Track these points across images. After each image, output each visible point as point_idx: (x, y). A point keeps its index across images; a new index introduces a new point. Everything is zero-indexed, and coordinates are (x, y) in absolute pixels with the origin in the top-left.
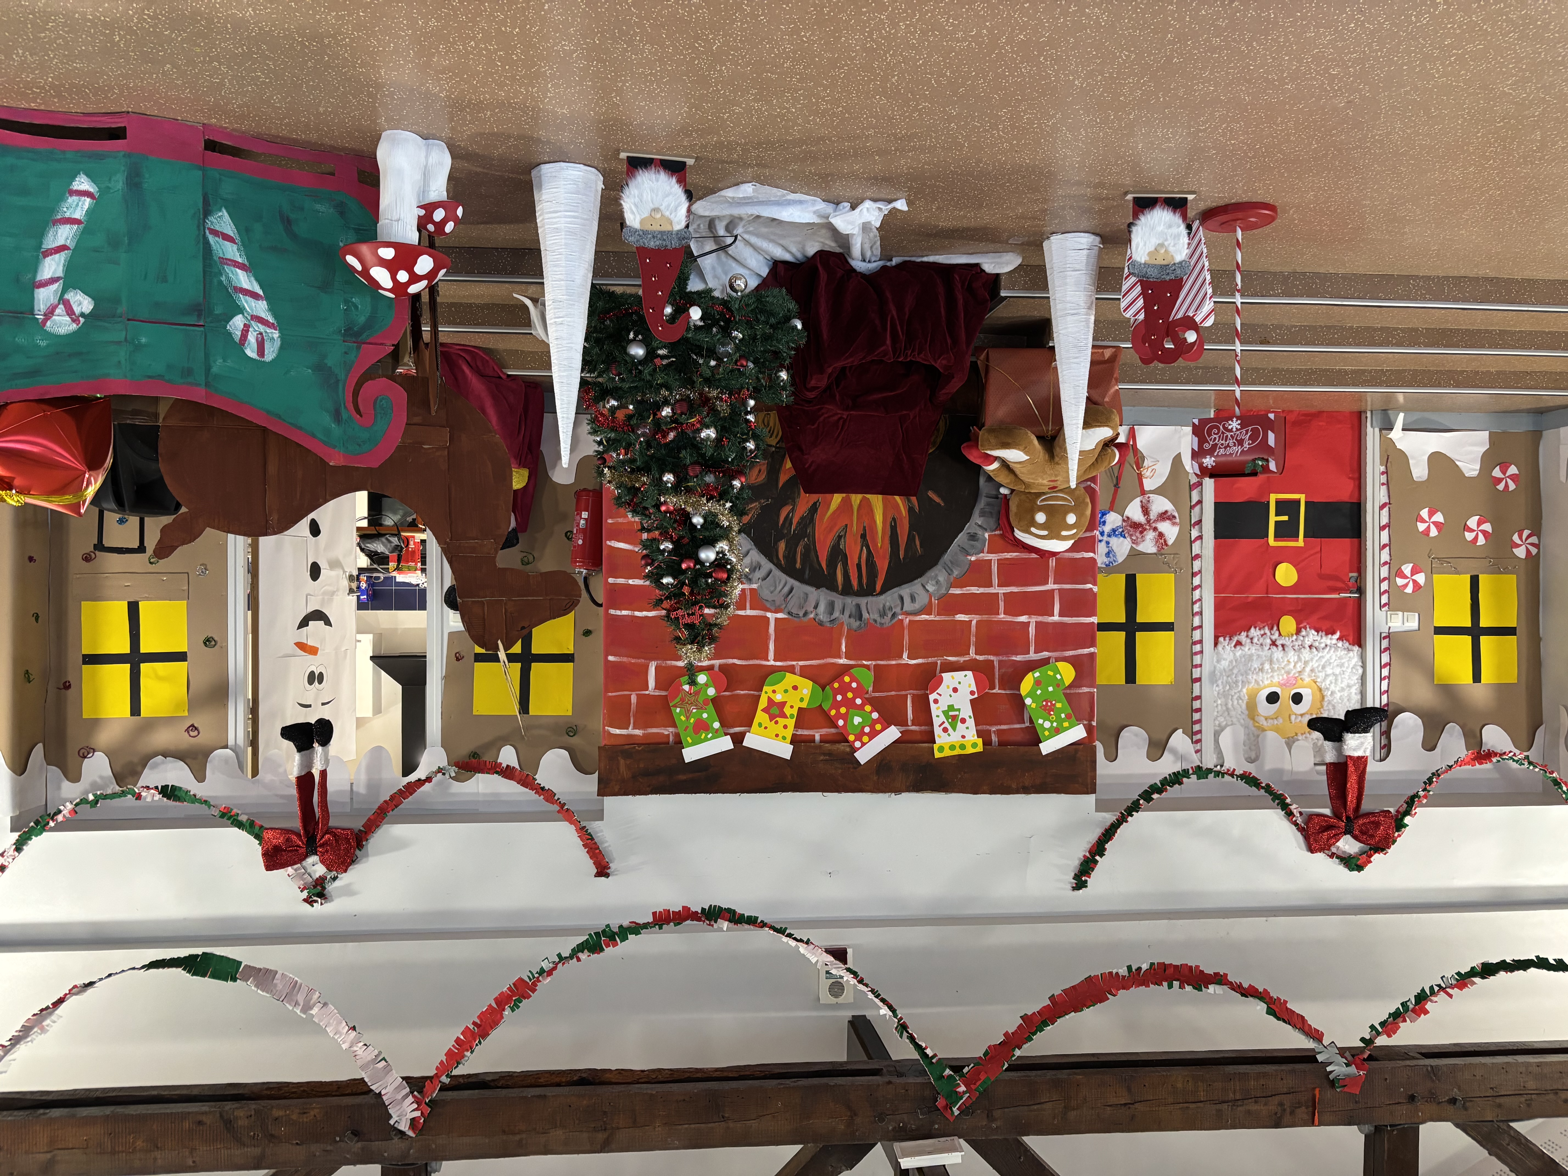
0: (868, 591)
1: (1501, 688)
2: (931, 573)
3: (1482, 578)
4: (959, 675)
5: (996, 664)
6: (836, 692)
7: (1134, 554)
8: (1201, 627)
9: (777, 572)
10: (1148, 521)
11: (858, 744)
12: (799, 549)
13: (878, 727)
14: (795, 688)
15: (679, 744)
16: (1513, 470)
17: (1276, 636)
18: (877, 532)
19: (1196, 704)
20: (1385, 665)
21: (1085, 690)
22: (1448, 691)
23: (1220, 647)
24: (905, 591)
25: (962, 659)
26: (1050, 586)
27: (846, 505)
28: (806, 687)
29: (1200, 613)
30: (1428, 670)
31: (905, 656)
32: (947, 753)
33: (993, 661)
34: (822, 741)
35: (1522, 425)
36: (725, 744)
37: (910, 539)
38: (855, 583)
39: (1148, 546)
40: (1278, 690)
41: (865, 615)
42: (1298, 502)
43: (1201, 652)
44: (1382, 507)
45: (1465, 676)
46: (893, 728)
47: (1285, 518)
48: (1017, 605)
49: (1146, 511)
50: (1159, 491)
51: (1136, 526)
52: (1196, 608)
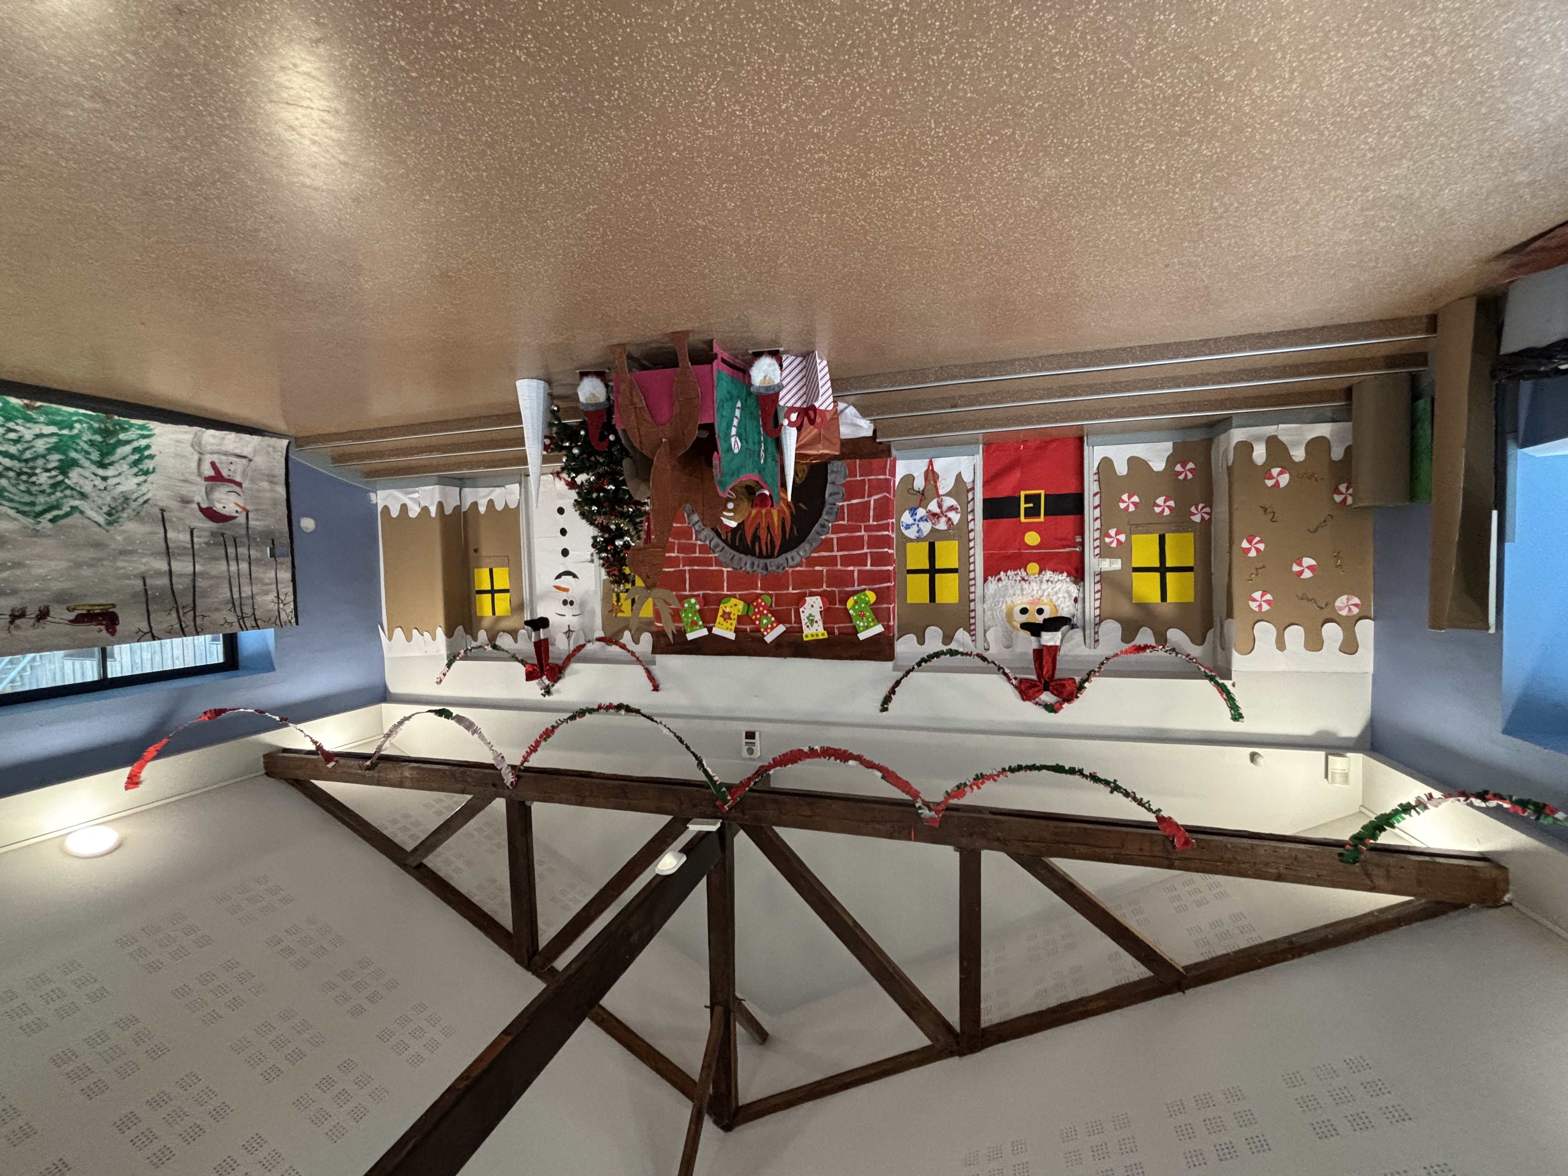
0: (771, 556)
1: (1181, 606)
2: (802, 545)
3: (1167, 535)
4: (814, 598)
5: (837, 592)
6: (755, 607)
7: (933, 530)
8: (974, 570)
9: (727, 548)
10: (942, 512)
11: (765, 633)
13: (775, 625)
14: (736, 605)
15: (685, 632)
16: (1191, 465)
17: (1024, 574)
18: (775, 525)
19: (972, 614)
20: (1098, 592)
21: (885, 606)
22: (1144, 607)
23: (989, 582)
24: (789, 555)
25: (819, 590)
26: (865, 550)
27: (759, 513)
28: (741, 605)
29: (974, 563)
30: (1128, 593)
31: (791, 588)
32: (810, 638)
33: (835, 591)
34: (751, 631)
35: (1197, 436)
36: (704, 632)
37: (792, 528)
38: (764, 552)
39: (942, 525)
40: (1028, 607)
41: (769, 568)
42: (1039, 495)
43: (975, 585)
44: (1095, 495)
45: (1156, 598)
46: (781, 626)
47: (1031, 505)
48: (846, 561)
49: (940, 506)
50: (948, 494)
51: (934, 515)
52: (972, 560)
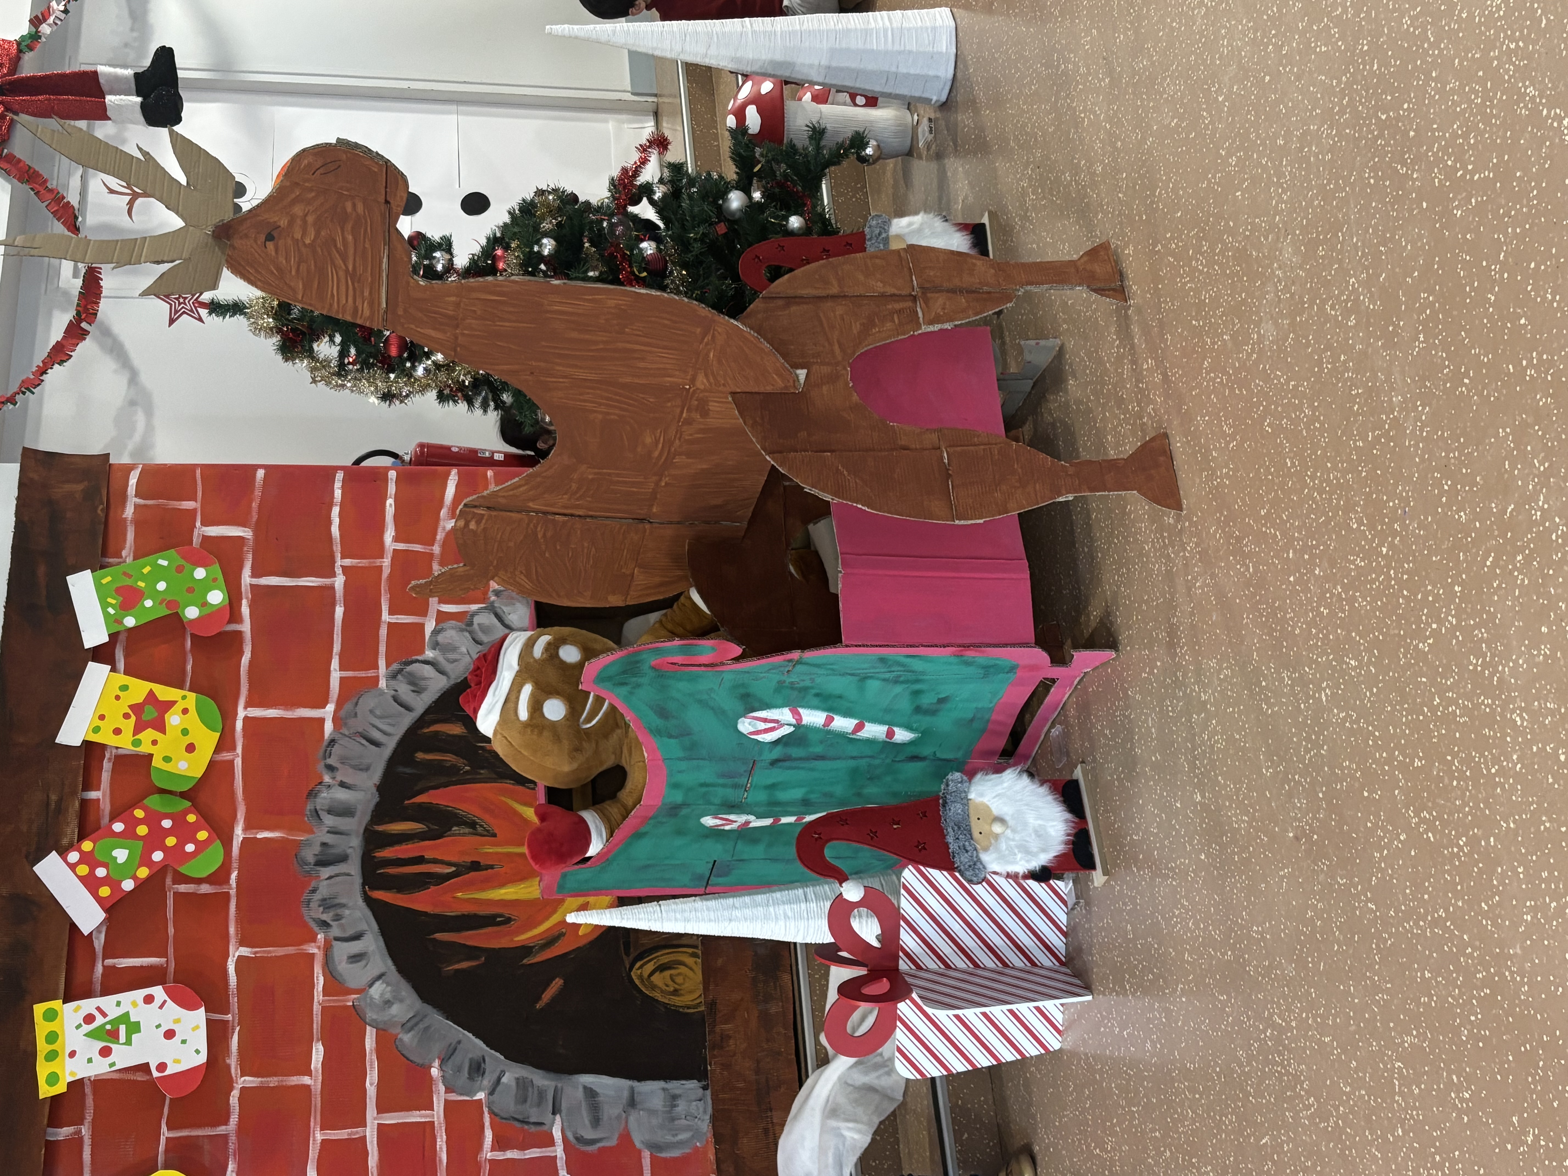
0: (373, 876)
2: (407, 992)
5: (221, 1130)
6: (179, 819)
9: (407, 720)
11: (73, 857)
12: (449, 758)
13: (105, 891)
14: (191, 748)
15: (102, 567)
18: (483, 890)
24: (372, 943)
25: (233, 1061)
28: (190, 768)
31: (245, 951)
32: (42, 1028)
33: (226, 1122)
34: (85, 804)
36: (94, 635)
37: (472, 952)
38: (387, 853)
41: (326, 872)
46: (100, 915)
